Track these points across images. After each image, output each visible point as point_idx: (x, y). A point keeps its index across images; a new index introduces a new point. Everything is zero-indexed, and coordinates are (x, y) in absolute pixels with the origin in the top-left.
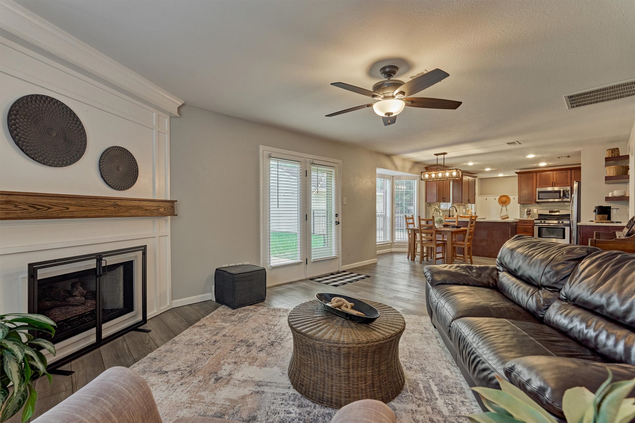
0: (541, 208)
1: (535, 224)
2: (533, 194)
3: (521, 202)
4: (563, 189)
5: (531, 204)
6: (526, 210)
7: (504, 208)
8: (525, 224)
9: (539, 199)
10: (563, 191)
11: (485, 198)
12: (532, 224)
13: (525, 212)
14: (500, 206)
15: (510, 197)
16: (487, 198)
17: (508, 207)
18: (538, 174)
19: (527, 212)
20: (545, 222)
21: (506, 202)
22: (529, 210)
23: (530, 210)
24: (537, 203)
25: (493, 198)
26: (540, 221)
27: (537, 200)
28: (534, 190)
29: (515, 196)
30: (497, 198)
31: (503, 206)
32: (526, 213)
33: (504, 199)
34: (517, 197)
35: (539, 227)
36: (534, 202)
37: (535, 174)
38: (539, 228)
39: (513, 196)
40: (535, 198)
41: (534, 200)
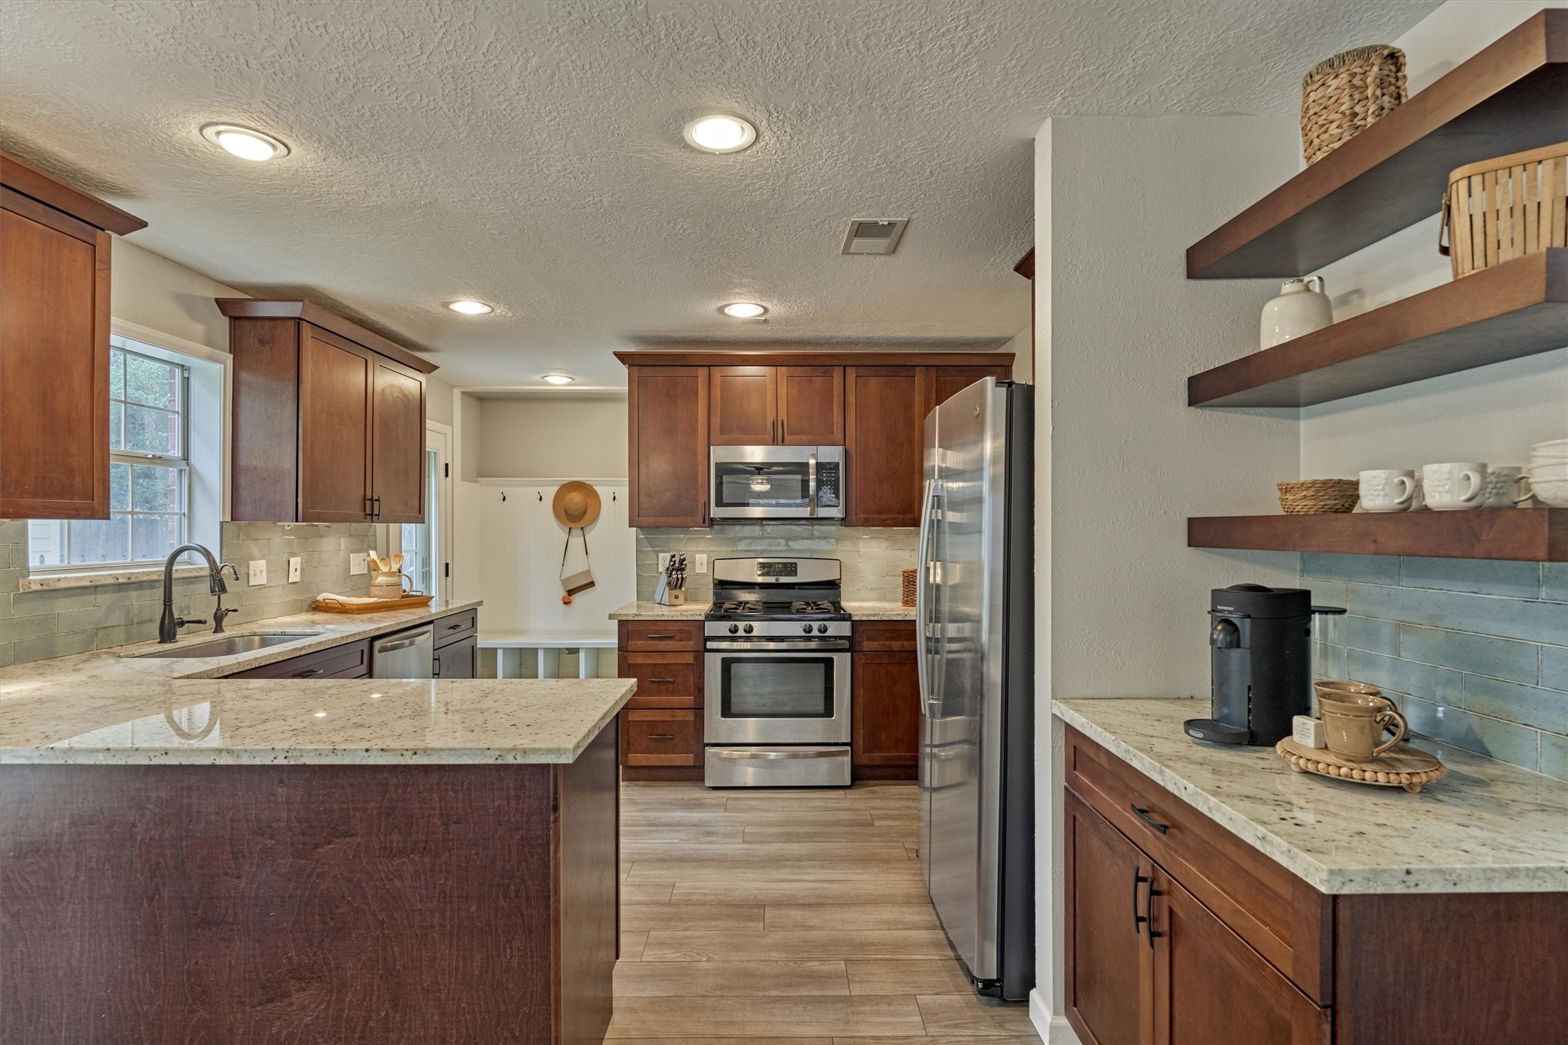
0: (724, 550)
1: (710, 645)
2: (694, 476)
3: (644, 520)
4: (815, 456)
5: (685, 527)
6: (664, 560)
7: (576, 542)
8: (663, 645)
9: (720, 503)
10: (819, 466)
11: (496, 492)
12: (691, 645)
13: (661, 569)
14: (557, 532)
15: (598, 489)
16: (509, 492)
17: (593, 534)
18: (717, 372)
19: (669, 572)
20: (750, 630)
21: (585, 512)
22: (677, 559)
23: (682, 561)
24: (712, 522)
25: (533, 492)
26: (729, 624)
27: (716, 512)
28: (701, 458)
29: (616, 489)
30: (550, 492)
31: (574, 532)
32: (664, 579)
33: (575, 498)
34: (623, 493)
35: (723, 659)
36: (700, 519)
37: (702, 372)
38: (727, 665)
39: (612, 489)
40: (702, 499)
41: (701, 507)
